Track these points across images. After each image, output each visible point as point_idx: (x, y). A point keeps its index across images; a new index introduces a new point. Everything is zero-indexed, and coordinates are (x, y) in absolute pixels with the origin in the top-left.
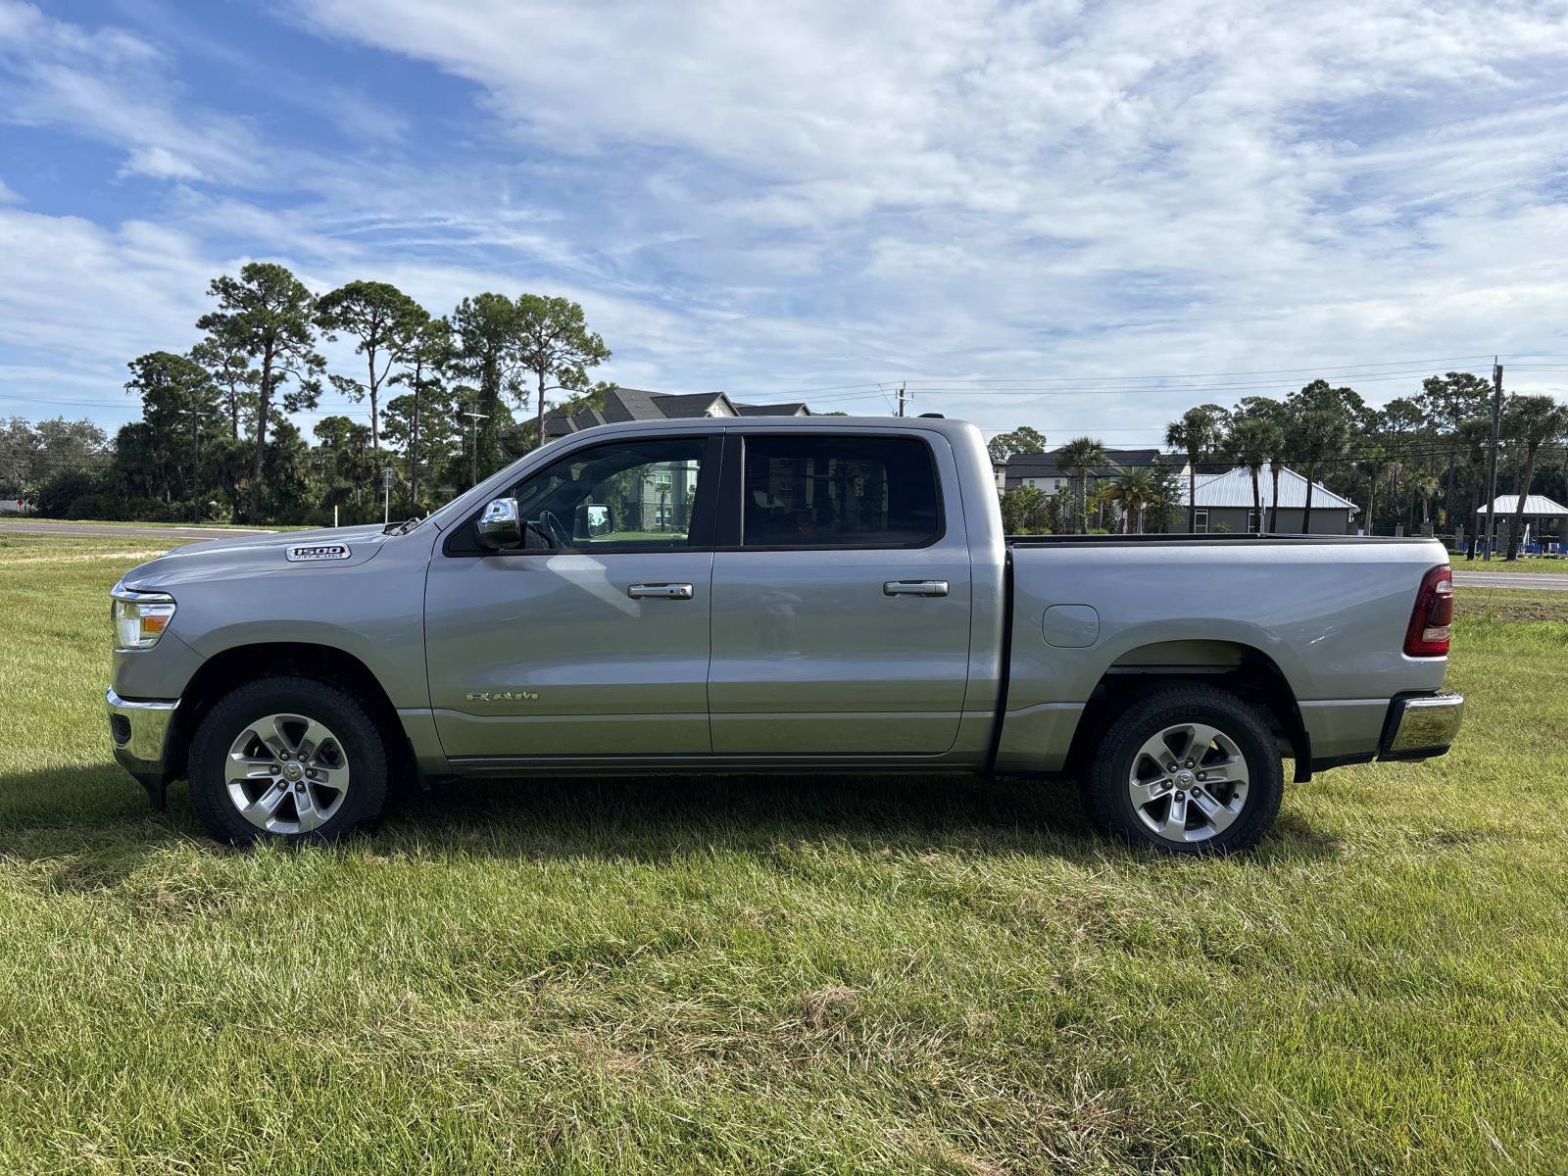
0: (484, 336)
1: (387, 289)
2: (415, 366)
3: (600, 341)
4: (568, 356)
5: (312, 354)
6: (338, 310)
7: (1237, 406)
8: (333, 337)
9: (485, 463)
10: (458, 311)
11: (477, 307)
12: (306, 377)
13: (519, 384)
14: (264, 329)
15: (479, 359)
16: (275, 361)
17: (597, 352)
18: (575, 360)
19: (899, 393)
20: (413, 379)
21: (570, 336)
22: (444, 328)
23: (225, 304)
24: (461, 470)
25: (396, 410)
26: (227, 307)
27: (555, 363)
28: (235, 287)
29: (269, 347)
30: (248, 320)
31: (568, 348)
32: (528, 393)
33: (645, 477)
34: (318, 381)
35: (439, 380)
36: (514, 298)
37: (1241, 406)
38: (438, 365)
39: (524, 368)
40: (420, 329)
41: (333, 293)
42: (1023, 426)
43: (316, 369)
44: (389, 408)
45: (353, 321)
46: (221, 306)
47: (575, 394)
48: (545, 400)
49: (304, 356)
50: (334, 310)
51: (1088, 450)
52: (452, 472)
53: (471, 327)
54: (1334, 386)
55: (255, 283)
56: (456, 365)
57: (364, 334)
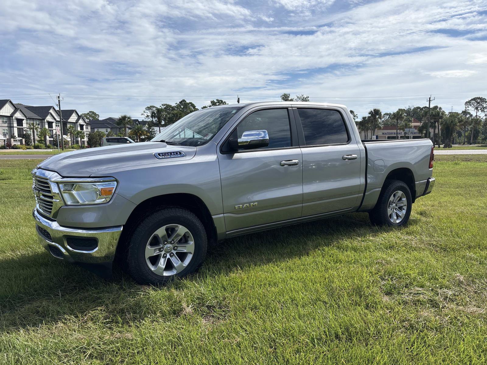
7: (160, 106)
37: (162, 106)
42: (91, 111)
51: (127, 119)
54: (188, 102)
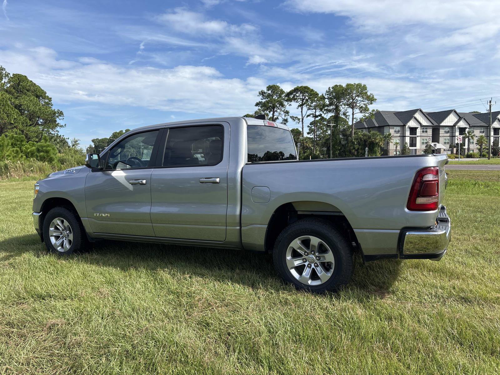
0: (335, 99)
1: (306, 88)
2: (314, 111)
3: (373, 96)
4: (362, 102)
5: (286, 110)
6: (292, 96)
8: (290, 104)
9: (335, 140)
10: (327, 92)
11: (333, 90)
12: (284, 117)
13: (346, 113)
14: (273, 104)
15: (333, 106)
16: (276, 113)
17: (371, 100)
18: (365, 103)
19: (489, 102)
20: (314, 115)
21: (363, 95)
22: (323, 98)
23: (262, 98)
24: (328, 142)
25: (312, 125)
26: (263, 99)
27: (358, 105)
28: (265, 93)
29: (274, 109)
30: (268, 102)
31: (362, 99)
32: (349, 116)
33: (389, 140)
34: (287, 118)
35: (321, 115)
36: (344, 85)
38: (321, 110)
39: (348, 108)
40: (316, 99)
41: (290, 91)
43: (287, 115)
44: (310, 124)
45: (296, 99)
46: (262, 99)
47: (364, 115)
48: (354, 117)
49: (283, 111)
50: (290, 96)
52: (325, 143)
53: (331, 96)
55: (270, 91)
56: (327, 109)
57: (300, 102)
